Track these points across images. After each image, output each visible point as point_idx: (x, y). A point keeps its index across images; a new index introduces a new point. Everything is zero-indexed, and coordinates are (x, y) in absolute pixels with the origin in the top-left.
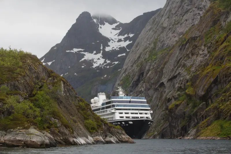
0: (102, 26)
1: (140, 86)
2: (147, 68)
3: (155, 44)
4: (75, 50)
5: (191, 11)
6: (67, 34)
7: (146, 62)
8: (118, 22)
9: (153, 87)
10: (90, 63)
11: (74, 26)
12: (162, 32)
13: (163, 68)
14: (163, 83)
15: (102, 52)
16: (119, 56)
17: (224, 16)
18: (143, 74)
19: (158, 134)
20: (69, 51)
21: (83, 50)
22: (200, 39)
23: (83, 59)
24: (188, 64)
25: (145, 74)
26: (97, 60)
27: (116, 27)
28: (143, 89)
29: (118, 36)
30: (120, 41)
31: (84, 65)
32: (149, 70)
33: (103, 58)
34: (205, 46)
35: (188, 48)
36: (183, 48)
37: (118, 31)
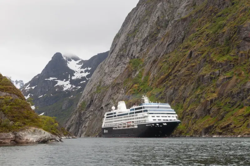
0: (70, 62)
1: (91, 107)
2: (95, 97)
3: (100, 82)
4: (51, 79)
5: (120, 64)
6: (46, 67)
7: (95, 94)
8: (81, 59)
9: (98, 109)
10: (61, 87)
11: (50, 62)
12: (105, 76)
13: (103, 99)
14: (102, 107)
15: (69, 80)
16: (81, 82)
17: (134, 73)
18: (93, 101)
19: (98, 135)
20: (47, 79)
21: (56, 78)
22: (121, 85)
23: (56, 85)
24: (115, 98)
25: (94, 101)
26: (66, 85)
27: (79, 62)
28: (92, 110)
29: (81, 69)
30: (82, 72)
31: (57, 89)
32: (96, 99)
33: (70, 84)
34: (123, 88)
35: (115, 89)
36: (113, 89)
37: (81, 66)
